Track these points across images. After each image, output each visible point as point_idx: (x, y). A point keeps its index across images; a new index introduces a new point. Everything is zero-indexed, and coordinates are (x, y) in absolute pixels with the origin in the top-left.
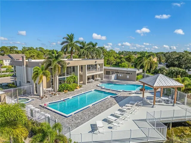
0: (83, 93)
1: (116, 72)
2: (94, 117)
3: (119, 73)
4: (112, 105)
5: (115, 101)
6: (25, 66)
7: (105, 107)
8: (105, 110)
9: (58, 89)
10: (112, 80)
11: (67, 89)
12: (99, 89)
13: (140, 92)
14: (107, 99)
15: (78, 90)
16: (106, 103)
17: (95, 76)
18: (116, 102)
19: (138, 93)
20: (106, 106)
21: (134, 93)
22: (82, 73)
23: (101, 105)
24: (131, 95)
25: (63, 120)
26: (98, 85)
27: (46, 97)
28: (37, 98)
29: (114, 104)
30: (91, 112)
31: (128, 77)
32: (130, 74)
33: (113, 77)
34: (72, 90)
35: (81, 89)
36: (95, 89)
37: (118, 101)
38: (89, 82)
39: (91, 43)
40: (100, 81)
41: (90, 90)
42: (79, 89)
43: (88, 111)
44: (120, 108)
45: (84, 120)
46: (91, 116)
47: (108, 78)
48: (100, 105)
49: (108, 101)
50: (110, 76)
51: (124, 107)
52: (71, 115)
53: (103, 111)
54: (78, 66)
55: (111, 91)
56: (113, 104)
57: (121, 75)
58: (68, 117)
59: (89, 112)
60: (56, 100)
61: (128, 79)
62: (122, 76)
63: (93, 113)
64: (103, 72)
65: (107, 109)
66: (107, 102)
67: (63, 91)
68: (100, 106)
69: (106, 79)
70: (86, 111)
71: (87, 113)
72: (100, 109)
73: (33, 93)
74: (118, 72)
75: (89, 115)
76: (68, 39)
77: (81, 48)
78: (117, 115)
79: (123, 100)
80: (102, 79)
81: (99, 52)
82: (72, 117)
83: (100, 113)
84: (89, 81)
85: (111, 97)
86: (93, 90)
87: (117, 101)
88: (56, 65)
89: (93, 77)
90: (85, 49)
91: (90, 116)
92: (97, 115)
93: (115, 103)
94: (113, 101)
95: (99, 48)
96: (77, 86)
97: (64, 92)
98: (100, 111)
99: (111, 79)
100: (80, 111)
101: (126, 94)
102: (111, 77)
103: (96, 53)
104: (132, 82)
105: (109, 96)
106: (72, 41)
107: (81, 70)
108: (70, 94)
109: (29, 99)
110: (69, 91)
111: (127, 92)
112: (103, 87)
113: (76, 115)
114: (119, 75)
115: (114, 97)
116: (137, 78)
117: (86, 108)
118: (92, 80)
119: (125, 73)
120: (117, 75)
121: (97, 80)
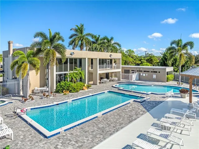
0: (91, 94)
1: (137, 71)
2: (105, 139)
3: (142, 71)
4: (138, 115)
5: (142, 108)
6: (11, 55)
7: (126, 119)
8: (127, 124)
9: (55, 88)
10: (133, 81)
11: (68, 90)
12: (116, 90)
13: (179, 96)
14: (129, 105)
15: (85, 91)
16: (127, 110)
17: (110, 75)
18: (144, 110)
19: (176, 97)
20: (128, 116)
21: (170, 97)
22: (92, 70)
23: (118, 115)
24: (166, 99)
25: (37, 144)
26: (114, 86)
27: (32, 99)
28: (20, 100)
29: (141, 113)
30: (99, 128)
31: (154, 76)
32: (158, 72)
33: (134, 76)
34: (75, 90)
35: (89, 90)
36: (109, 90)
37: (148, 108)
38: (102, 83)
39: (105, 38)
40: (117, 81)
41: (102, 91)
42: (87, 90)
43: (94, 126)
44: (155, 121)
45: (82, 145)
46: (98, 136)
47: (127, 78)
48: (116, 114)
49: (131, 107)
50: (130, 74)
51: (162, 119)
52: (57, 134)
53: (122, 126)
54: (87, 59)
55: (133, 93)
56: (139, 112)
57: (144, 75)
58: (49, 137)
59: (96, 129)
60: (45, 104)
61: (154, 79)
62: (146, 75)
63: (103, 130)
64: (120, 70)
65: (130, 122)
66: (129, 109)
67: (62, 92)
68: (116, 117)
69: (125, 80)
70: (89, 126)
71: (91, 129)
72: (116, 122)
73: (19, 93)
74: (140, 70)
75: (94, 133)
76: (76, 30)
77: (94, 43)
78: (152, 136)
79: (155, 106)
80: (119, 80)
81: (115, 48)
82: (59, 138)
83: (117, 131)
84: (102, 81)
85: (134, 101)
86: (106, 91)
87: (145, 108)
88: (49, 51)
89: (107, 76)
90: (98, 45)
91: (95, 136)
92: (111, 134)
93: (144, 112)
94: (139, 109)
95: (115, 43)
96: (84, 86)
97: (62, 94)
98: (117, 127)
99: (131, 79)
100: (78, 125)
101: (158, 98)
102: (132, 76)
103: (111, 49)
104: (161, 83)
105: (131, 101)
106: (81, 33)
107: (90, 65)
108: (71, 96)
109: (5, 101)
110: (70, 91)
111: (159, 95)
112: (122, 88)
113: (67, 132)
114: (142, 74)
115: (140, 102)
116: (167, 78)
117: (90, 120)
118: (106, 80)
119: (150, 71)
120: (139, 75)
121: (113, 81)
